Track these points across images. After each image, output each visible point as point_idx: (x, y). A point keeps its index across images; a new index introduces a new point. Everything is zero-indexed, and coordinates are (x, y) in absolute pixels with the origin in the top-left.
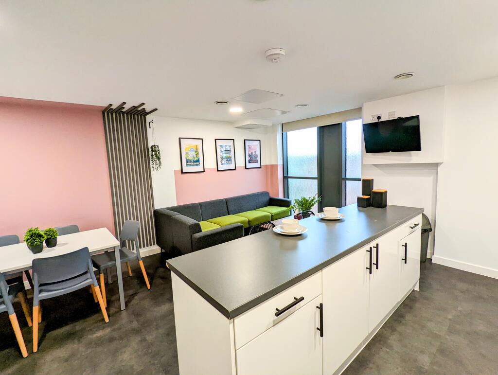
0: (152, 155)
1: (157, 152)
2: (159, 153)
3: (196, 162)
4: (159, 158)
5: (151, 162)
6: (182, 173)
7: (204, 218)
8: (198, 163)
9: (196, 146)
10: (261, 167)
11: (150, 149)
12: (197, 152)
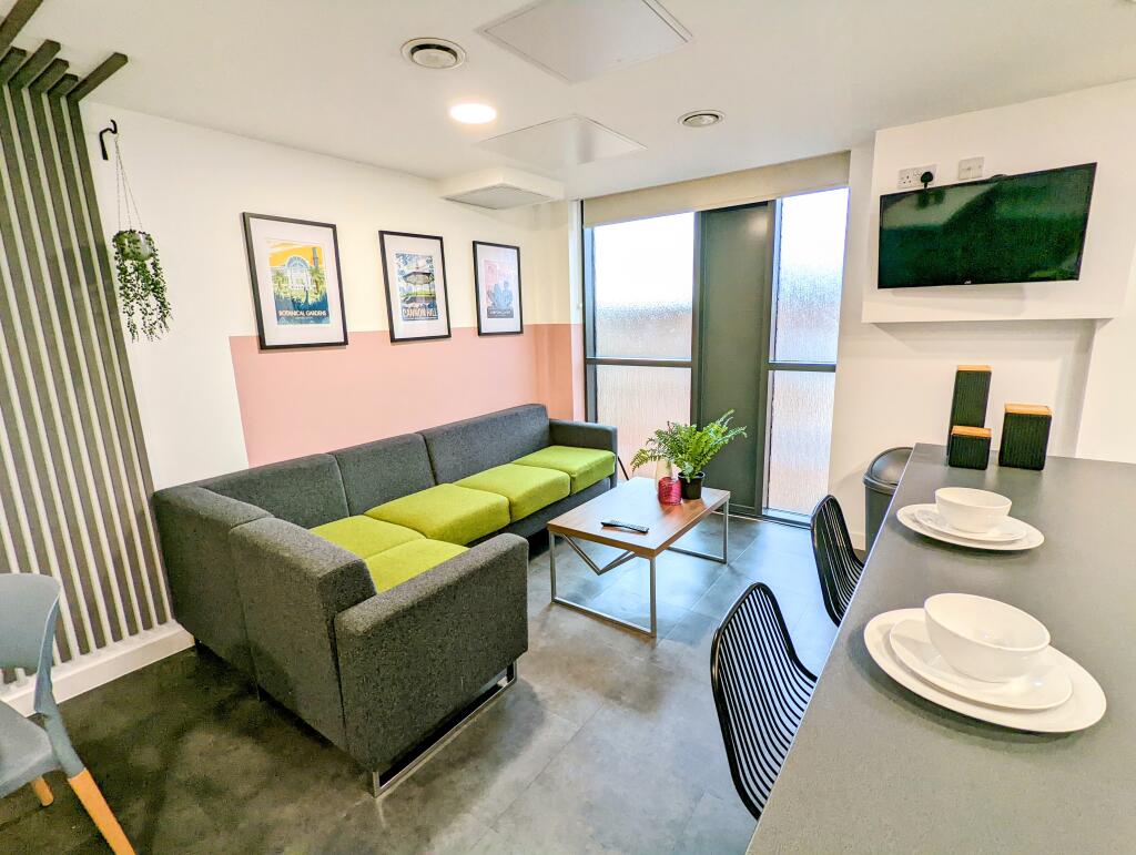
0: (123, 271)
1: (148, 263)
2: (154, 265)
3: (314, 307)
4: (156, 288)
5: (120, 302)
6: (263, 346)
7: (356, 503)
8: (320, 313)
9: (314, 249)
10: (521, 332)
11: (112, 250)
12: (315, 271)
